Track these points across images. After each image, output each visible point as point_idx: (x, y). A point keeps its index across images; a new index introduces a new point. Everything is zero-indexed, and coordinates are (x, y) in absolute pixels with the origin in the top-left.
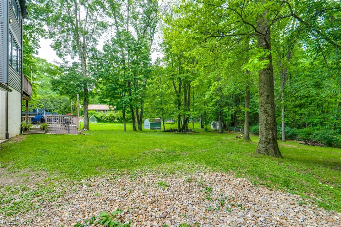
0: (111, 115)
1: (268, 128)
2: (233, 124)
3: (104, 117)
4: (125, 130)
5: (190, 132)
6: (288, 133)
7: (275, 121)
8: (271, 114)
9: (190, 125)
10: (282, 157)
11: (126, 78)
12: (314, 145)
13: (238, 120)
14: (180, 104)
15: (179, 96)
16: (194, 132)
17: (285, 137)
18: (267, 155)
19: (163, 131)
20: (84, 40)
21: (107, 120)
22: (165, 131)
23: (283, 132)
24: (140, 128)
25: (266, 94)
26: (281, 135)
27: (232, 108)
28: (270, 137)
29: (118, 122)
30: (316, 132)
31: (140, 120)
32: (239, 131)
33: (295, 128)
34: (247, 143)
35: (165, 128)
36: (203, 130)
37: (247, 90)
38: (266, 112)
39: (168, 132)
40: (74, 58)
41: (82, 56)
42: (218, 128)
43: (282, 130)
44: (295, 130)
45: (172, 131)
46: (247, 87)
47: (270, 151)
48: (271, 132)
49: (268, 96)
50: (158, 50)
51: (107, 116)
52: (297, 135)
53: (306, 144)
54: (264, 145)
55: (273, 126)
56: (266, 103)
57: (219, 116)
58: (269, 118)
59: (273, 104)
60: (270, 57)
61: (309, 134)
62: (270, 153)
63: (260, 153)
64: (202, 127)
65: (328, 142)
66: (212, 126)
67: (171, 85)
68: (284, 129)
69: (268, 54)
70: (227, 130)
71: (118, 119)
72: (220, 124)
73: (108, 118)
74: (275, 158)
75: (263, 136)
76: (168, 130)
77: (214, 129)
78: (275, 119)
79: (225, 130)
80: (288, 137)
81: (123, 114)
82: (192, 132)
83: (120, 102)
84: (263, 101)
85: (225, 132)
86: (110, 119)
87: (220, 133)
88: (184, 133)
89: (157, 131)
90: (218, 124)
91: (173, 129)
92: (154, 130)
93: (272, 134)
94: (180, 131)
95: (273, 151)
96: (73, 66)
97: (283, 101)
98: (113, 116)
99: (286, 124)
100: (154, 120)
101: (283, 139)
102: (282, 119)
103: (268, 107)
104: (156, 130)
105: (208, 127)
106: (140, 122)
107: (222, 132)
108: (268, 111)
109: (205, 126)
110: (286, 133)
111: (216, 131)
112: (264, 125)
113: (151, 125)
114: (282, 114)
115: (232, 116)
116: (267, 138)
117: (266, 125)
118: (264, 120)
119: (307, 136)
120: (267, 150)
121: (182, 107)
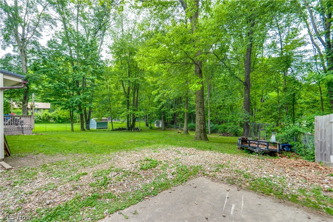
0: (46, 114)
1: (201, 123)
2: (173, 123)
3: (37, 117)
4: (73, 130)
5: (137, 130)
6: (212, 128)
7: (205, 119)
8: (202, 114)
9: (137, 125)
10: (209, 141)
11: (78, 78)
12: (228, 136)
13: (177, 119)
14: (128, 105)
15: (128, 97)
16: (141, 130)
17: (211, 131)
18: (200, 140)
19: (112, 130)
20: (24, 31)
21: (40, 120)
22: (113, 130)
23: (209, 127)
24: (88, 128)
25: (200, 102)
26: (208, 129)
27: (176, 109)
28: (202, 129)
29: (54, 122)
30: (229, 126)
31: (88, 120)
32: (178, 128)
33: (217, 124)
34: (187, 136)
35: (114, 127)
36: (148, 128)
37: (187, 96)
38: (200, 113)
39: (116, 131)
40: (6, 49)
41: (22, 49)
42: (160, 126)
43: (209, 126)
44: (217, 125)
45: (121, 129)
46: (187, 94)
47: (202, 137)
48: (202, 126)
49: (201, 103)
50: (107, 51)
51: (40, 116)
52: (218, 129)
53: (223, 135)
54: (199, 134)
55: (204, 122)
56: (200, 107)
57: (162, 115)
58: (201, 117)
59: (203, 108)
60: (202, 83)
61: (225, 128)
62: (202, 138)
63: (197, 139)
64: (147, 125)
65: (235, 133)
66: (155, 125)
67: (120, 86)
68: (210, 125)
69: (202, 81)
70: (169, 128)
71: (55, 119)
72: (163, 123)
73: (42, 118)
74: (205, 141)
75: (198, 128)
76: (116, 129)
77: (158, 127)
78: (205, 117)
79: (167, 128)
80: (213, 131)
81: (70, 113)
82: (139, 130)
83: (70, 102)
84: (198, 106)
85: (167, 129)
86: (44, 119)
87: (163, 130)
88: (133, 131)
89: (105, 131)
90: (161, 122)
91: (121, 127)
92: (103, 130)
93: (203, 127)
94: (129, 130)
95: (204, 137)
96: (7, 57)
97: (209, 106)
98: (48, 116)
99: (211, 121)
100: (101, 120)
101: (209, 133)
102: (209, 118)
103: (201, 110)
104: (105, 129)
105: (152, 125)
106: (88, 122)
107: (165, 130)
108: (201, 112)
109: (149, 125)
110: (211, 128)
111: (159, 129)
112: (199, 121)
113: (97, 124)
114: (209, 114)
115: (172, 115)
116: (200, 130)
117: (200, 121)
118: (199, 118)
119: (224, 129)
120: (200, 137)
121: (131, 107)
